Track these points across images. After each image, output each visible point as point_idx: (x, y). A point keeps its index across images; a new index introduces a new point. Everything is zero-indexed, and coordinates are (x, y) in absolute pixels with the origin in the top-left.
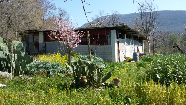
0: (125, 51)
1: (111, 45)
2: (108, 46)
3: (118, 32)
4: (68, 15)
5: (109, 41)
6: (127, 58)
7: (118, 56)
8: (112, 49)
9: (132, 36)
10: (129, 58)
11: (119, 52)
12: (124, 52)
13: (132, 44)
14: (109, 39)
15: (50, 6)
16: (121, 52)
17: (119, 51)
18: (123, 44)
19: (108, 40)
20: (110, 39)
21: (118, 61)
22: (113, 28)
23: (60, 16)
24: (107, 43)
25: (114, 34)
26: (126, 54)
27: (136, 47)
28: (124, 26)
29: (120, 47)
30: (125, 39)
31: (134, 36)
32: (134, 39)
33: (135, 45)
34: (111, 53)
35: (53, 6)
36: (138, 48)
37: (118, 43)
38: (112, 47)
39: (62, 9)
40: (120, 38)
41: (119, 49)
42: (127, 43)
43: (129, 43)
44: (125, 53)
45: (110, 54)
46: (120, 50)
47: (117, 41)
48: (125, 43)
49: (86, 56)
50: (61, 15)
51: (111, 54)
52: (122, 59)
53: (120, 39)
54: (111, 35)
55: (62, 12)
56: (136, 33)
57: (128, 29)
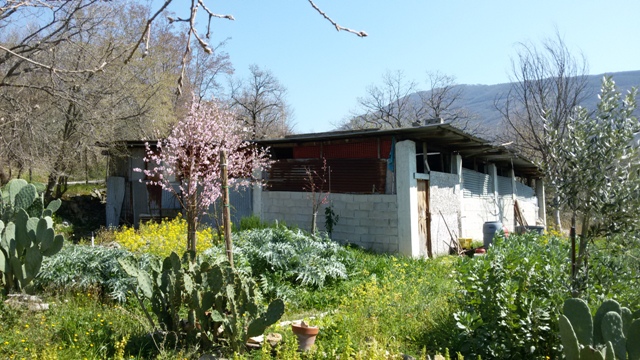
0: (455, 216)
1: (396, 193)
2: (385, 198)
3: (425, 150)
4: (284, 90)
5: (388, 181)
6: (462, 242)
7: (424, 236)
8: (399, 209)
9: (492, 162)
10: (470, 241)
11: (428, 220)
12: (452, 220)
13: (491, 190)
14: (389, 174)
15: (215, 60)
16: (434, 218)
17: (428, 215)
18: (446, 191)
19: (385, 177)
20: (394, 171)
21: (426, 251)
22: (403, 135)
23: (254, 93)
24: (384, 186)
25: (406, 155)
26: (460, 226)
27: (508, 201)
28: (439, 127)
29: (431, 201)
30: (456, 172)
31: (499, 163)
32: (499, 174)
33: (502, 193)
34: (397, 221)
35: (222, 62)
36: (516, 205)
37: (425, 186)
38: (399, 202)
39: (260, 71)
40: (433, 169)
41: (427, 210)
42: (466, 185)
43: (474, 188)
44: (457, 224)
45: (393, 224)
46: (431, 211)
47: (419, 181)
48: (458, 187)
49: (271, 233)
50: (258, 90)
51: (396, 227)
52: (441, 243)
53: (433, 173)
54: (394, 157)
55: (262, 79)
56: (501, 151)
57: (462, 138)
